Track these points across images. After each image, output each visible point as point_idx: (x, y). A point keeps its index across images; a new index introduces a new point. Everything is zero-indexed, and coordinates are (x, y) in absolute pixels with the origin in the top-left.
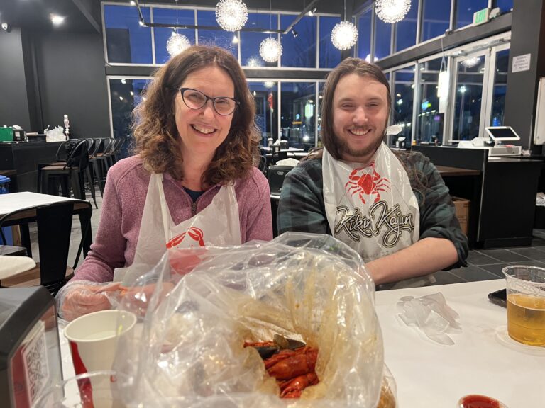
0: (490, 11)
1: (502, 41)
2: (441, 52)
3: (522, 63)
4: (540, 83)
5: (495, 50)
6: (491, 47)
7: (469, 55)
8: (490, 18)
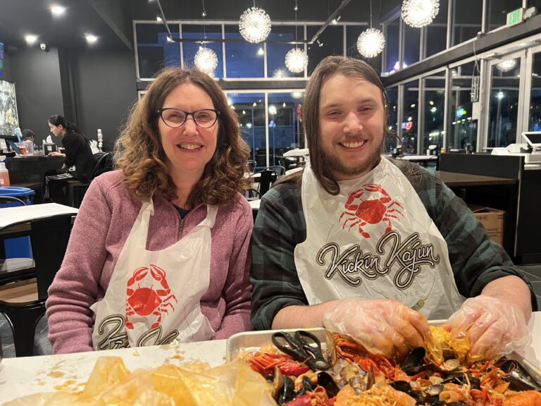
0: (525, 11)
1: (539, 42)
2: (474, 55)
5: (531, 52)
7: (503, 58)
8: (525, 18)
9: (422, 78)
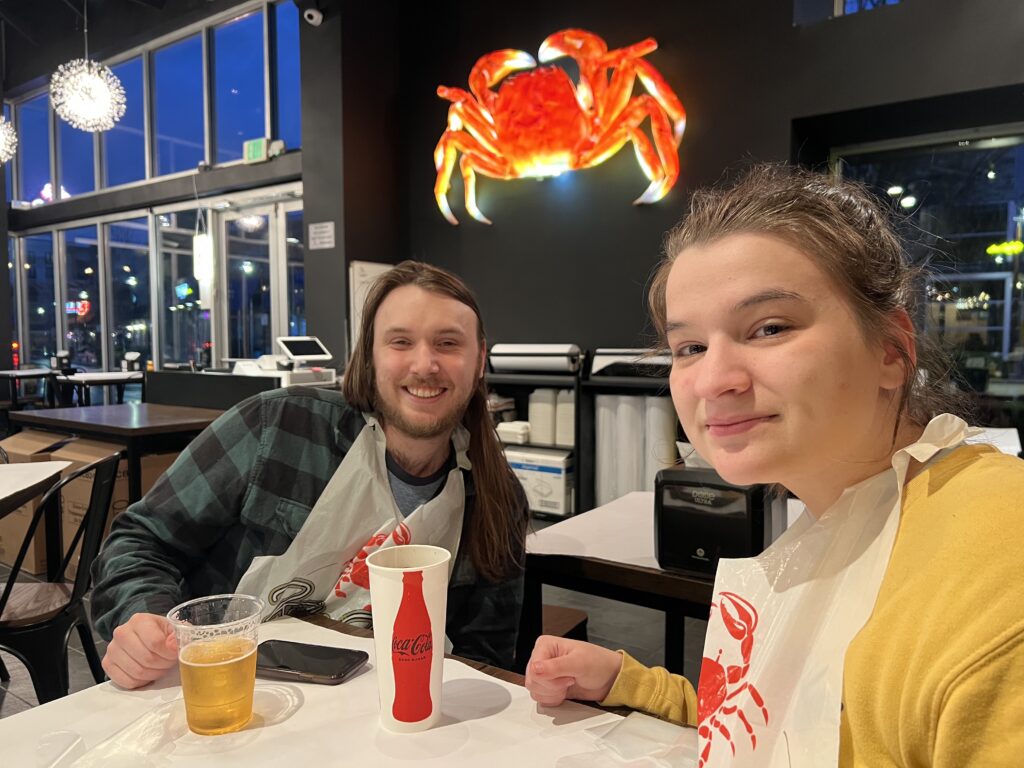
0: (269, 143)
1: (292, 197)
2: (194, 199)
3: (324, 236)
4: (351, 270)
5: (283, 209)
6: (276, 202)
7: (244, 211)
8: (271, 154)
9: (103, 224)
